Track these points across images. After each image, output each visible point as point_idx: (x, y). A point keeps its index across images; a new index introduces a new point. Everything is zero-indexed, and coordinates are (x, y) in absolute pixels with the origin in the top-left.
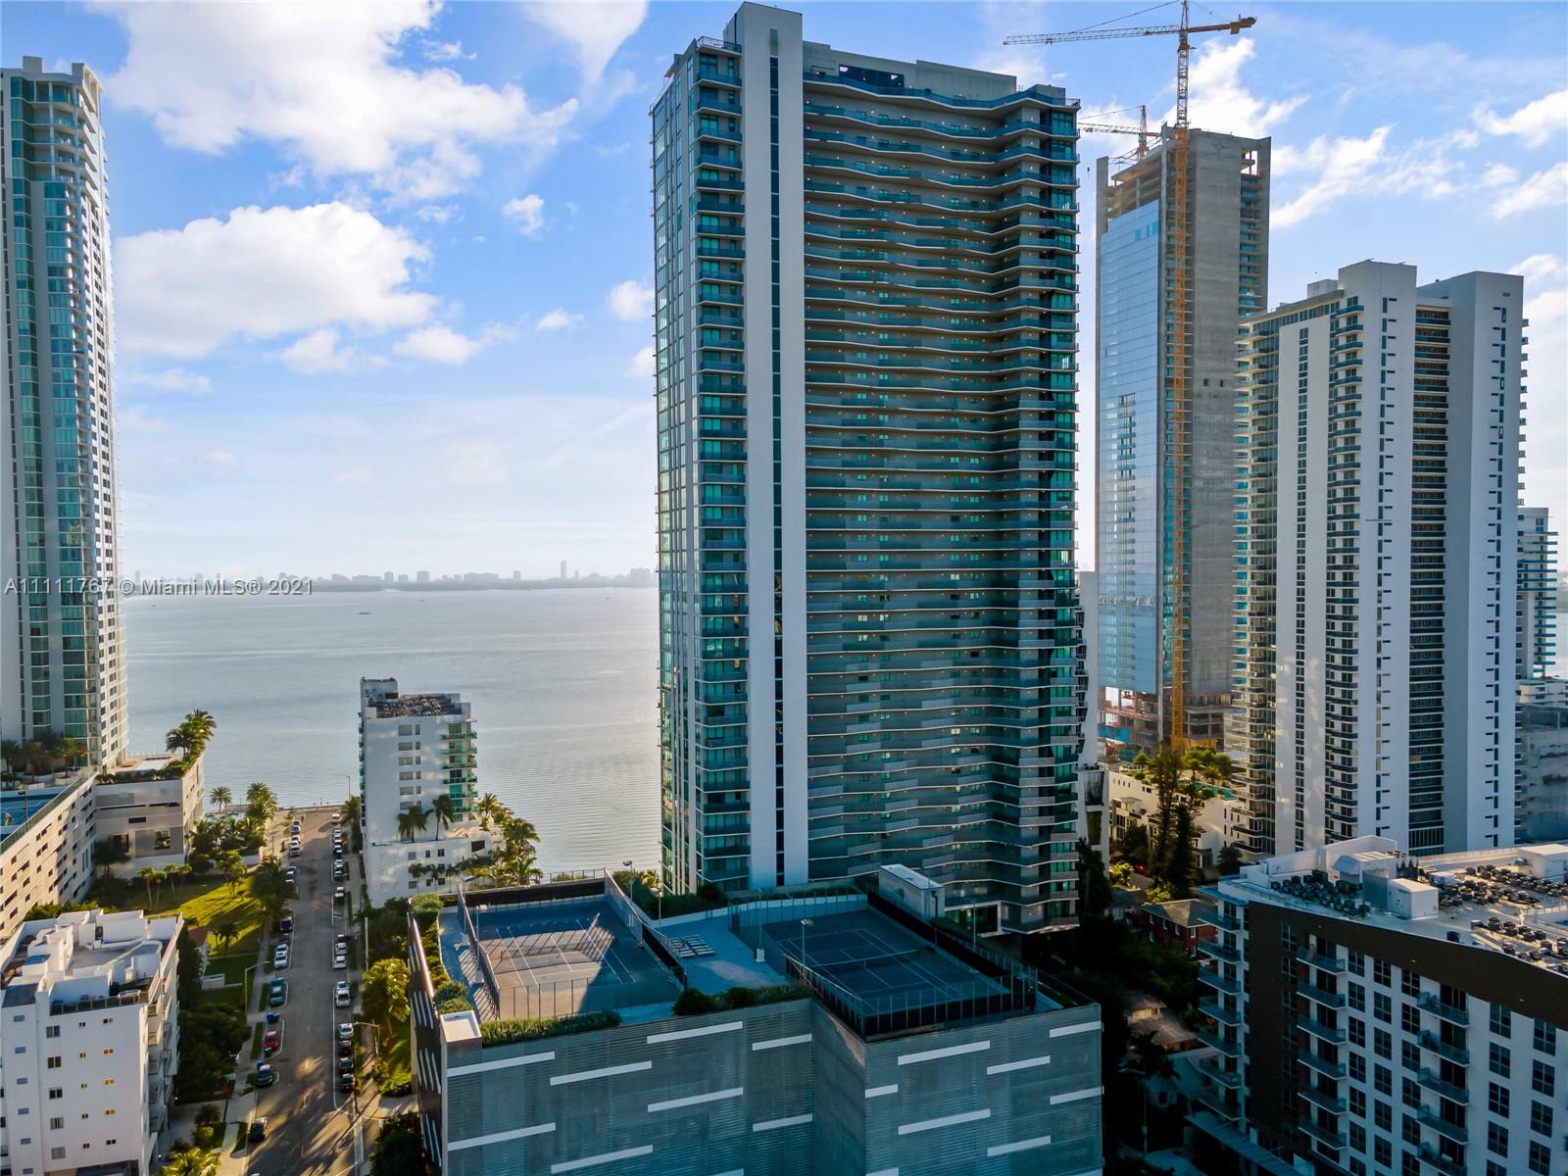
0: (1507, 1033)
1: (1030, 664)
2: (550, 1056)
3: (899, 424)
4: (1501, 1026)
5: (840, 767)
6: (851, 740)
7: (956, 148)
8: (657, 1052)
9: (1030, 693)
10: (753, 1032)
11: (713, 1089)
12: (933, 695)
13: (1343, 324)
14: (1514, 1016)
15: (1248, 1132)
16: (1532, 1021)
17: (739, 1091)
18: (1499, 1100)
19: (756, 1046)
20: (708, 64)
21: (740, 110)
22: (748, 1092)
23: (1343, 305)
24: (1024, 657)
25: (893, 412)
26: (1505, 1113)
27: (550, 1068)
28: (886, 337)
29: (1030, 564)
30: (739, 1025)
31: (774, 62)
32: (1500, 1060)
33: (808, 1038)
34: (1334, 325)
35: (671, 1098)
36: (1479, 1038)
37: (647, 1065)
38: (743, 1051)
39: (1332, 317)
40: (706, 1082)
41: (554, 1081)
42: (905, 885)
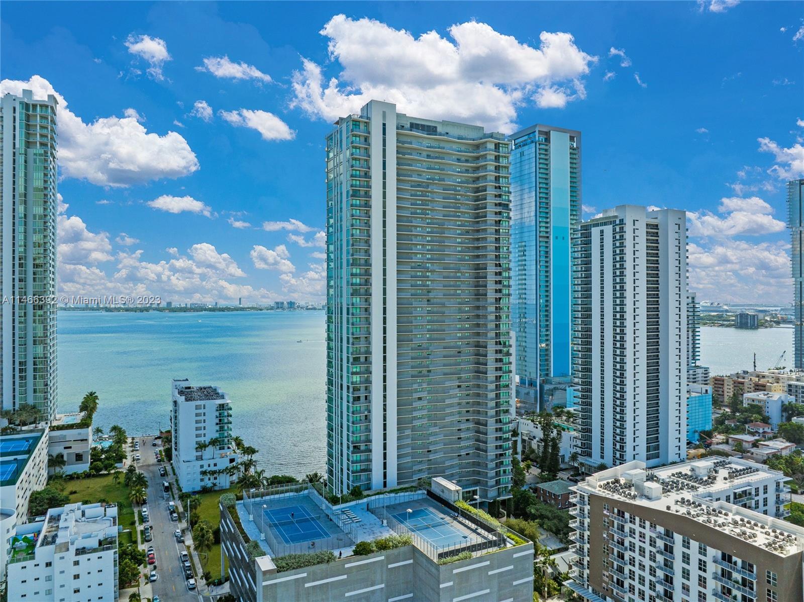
0: (688, 548)
1: (492, 382)
2: (305, 575)
3: (435, 277)
4: (686, 544)
5: (410, 430)
6: (415, 418)
7: (459, 157)
8: (348, 571)
9: (492, 395)
10: (389, 560)
11: (372, 585)
12: (450, 397)
13: (618, 230)
14: (691, 541)
15: (588, 588)
16: (698, 543)
17: (383, 586)
18: (686, 574)
19: (390, 566)
20: (356, 125)
21: (369, 145)
22: (387, 586)
23: (618, 222)
24: (489, 379)
25: (432, 271)
26: (688, 579)
27: (304, 581)
28: (430, 239)
29: (492, 339)
30: (383, 558)
31: (384, 125)
32: (686, 558)
33: (411, 561)
34: (614, 230)
35: (355, 590)
36: (678, 549)
37: (345, 577)
38: (385, 568)
39: (613, 226)
40: (369, 583)
41: (307, 585)
42: (444, 488)
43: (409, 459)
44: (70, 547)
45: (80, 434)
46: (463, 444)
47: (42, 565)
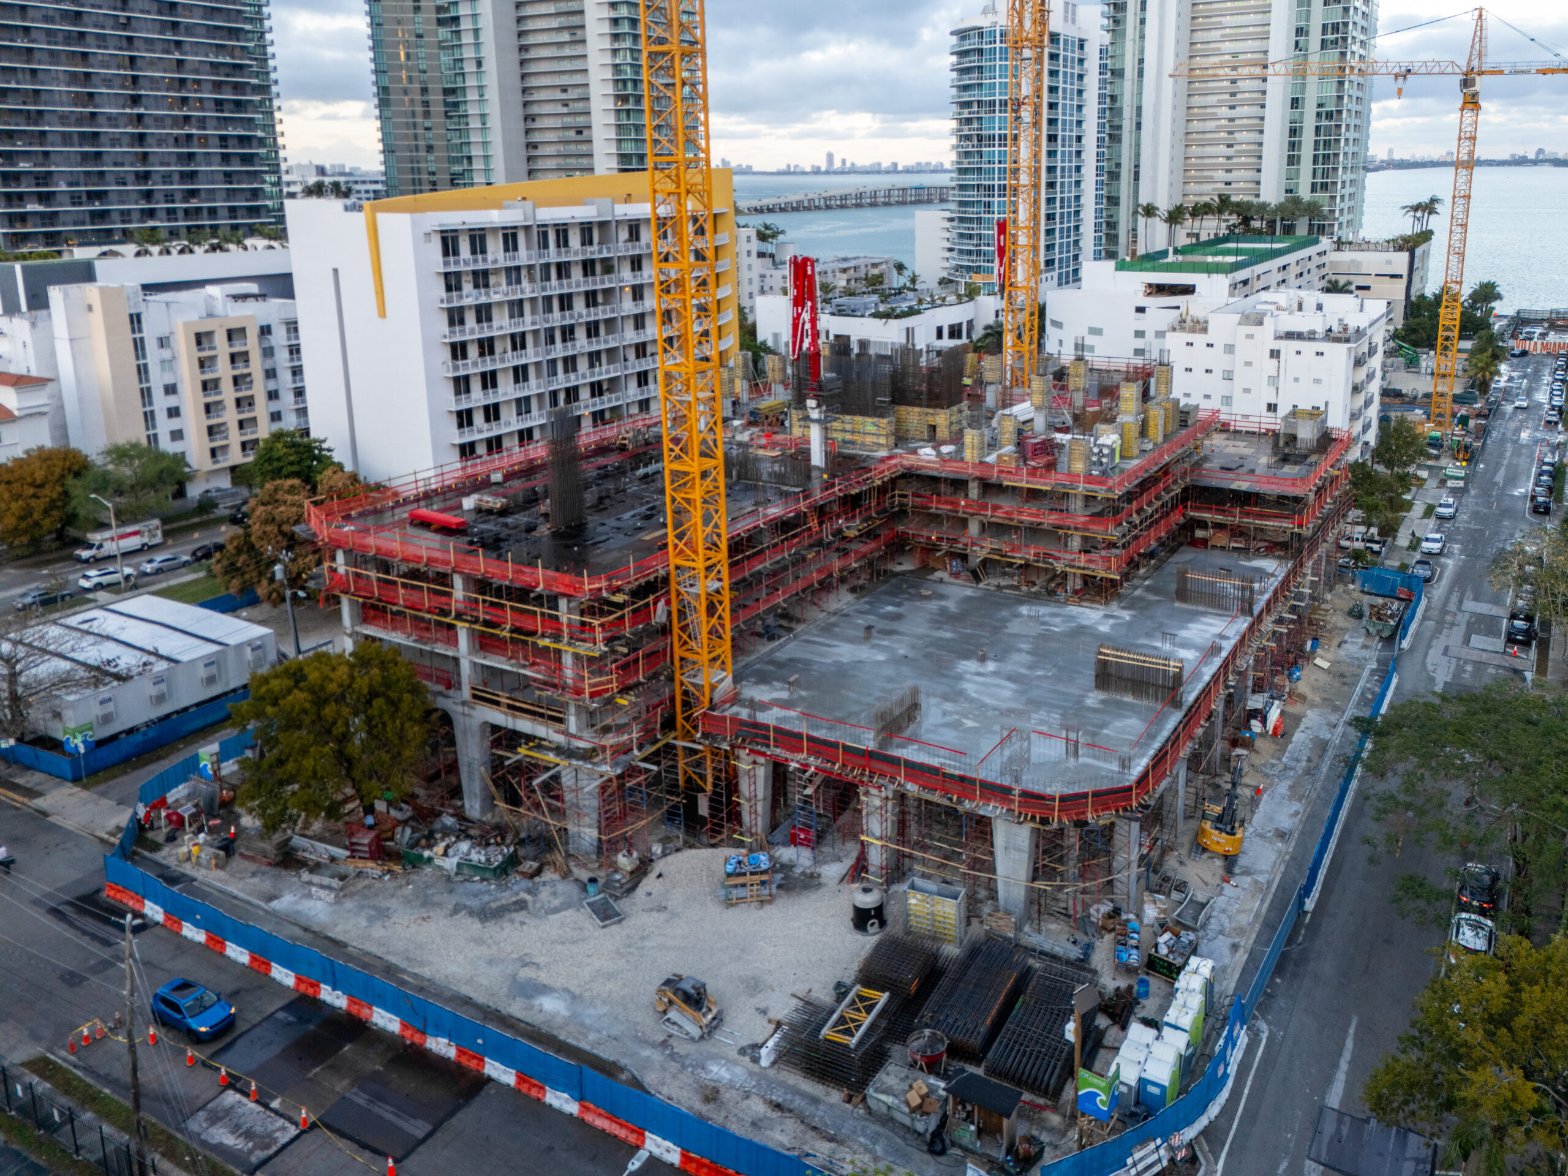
44: (1268, 321)
45: (1389, 262)
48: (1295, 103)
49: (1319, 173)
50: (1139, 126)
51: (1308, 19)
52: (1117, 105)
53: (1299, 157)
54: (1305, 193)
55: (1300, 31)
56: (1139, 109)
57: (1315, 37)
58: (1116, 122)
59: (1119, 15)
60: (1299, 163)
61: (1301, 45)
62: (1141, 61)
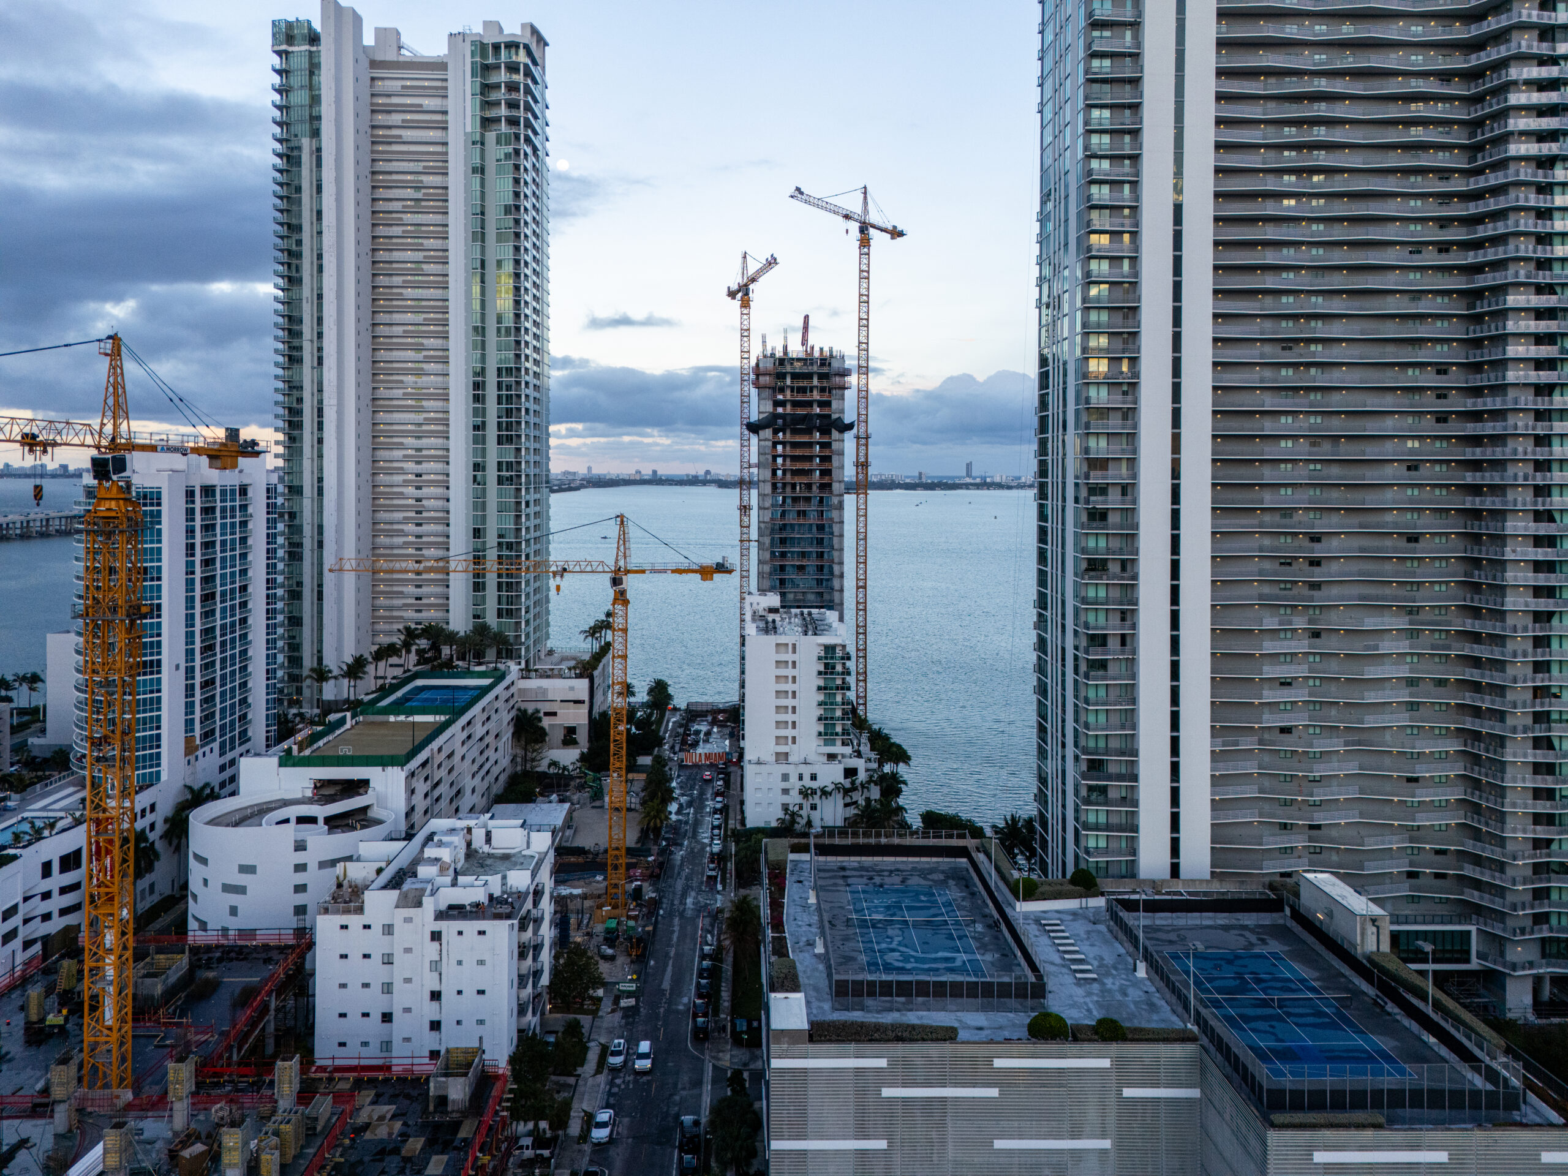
2: (882, 1063)
8: (1005, 1079)
10: (1123, 1074)
11: (1075, 1135)
17: (1106, 1144)
19: (1128, 1092)
22: (1119, 1146)
27: (881, 1077)
30: (1106, 1063)
33: (1195, 1093)
35: (1021, 1137)
37: (994, 1092)
38: (1113, 1094)
40: (1066, 1127)
41: (887, 1092)
42: (1333, 905)
43: (1249, 816)
44: (427, 901)
45: (572, 689)
46: (1424, 796)
47: (377, 929)
48: (477, 533)
49: (504, 600)
50: (320, 544)
51: (484, 456)
52: (297, 522)
53: (484, 583)
54: (491, 619)
55: (477, 467)
56: (320, 528)
57: (492, 474)
58: (296, 539)
59: (296, 433)
60: (484, 589)
61: (479, 479)
62: (320, 480)
